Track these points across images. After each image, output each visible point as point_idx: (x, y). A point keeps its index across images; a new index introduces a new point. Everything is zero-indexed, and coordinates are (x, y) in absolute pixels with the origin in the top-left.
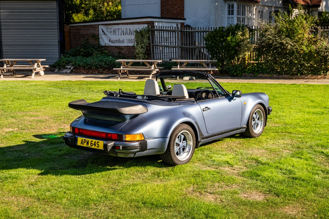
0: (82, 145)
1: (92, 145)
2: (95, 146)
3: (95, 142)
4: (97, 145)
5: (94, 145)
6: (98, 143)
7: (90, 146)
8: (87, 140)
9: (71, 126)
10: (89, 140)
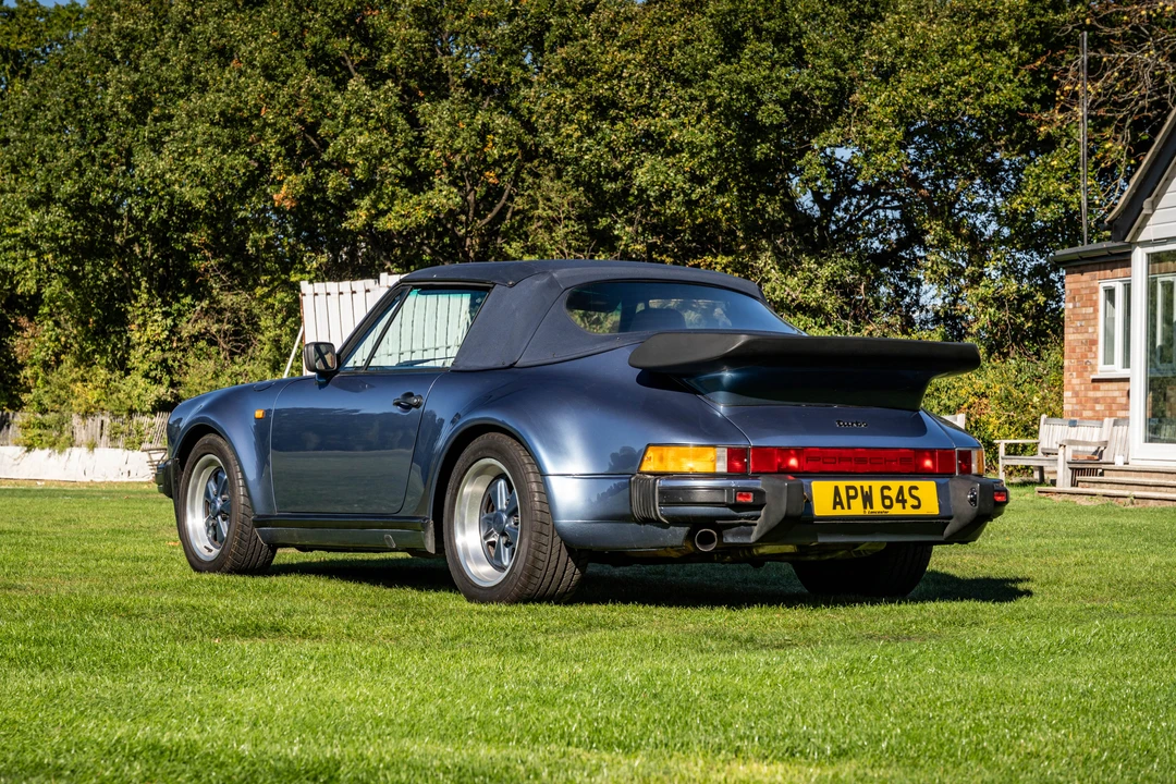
0: (839, 512)
1: (887, 502)
2: (904, 508)
3: (901, 488)
4: (911, 502)
5: (898, 501)
6: (914, 492)
7: (882, 509)
8: (862, 487)
9: (714, 446)
10: (870, 487)
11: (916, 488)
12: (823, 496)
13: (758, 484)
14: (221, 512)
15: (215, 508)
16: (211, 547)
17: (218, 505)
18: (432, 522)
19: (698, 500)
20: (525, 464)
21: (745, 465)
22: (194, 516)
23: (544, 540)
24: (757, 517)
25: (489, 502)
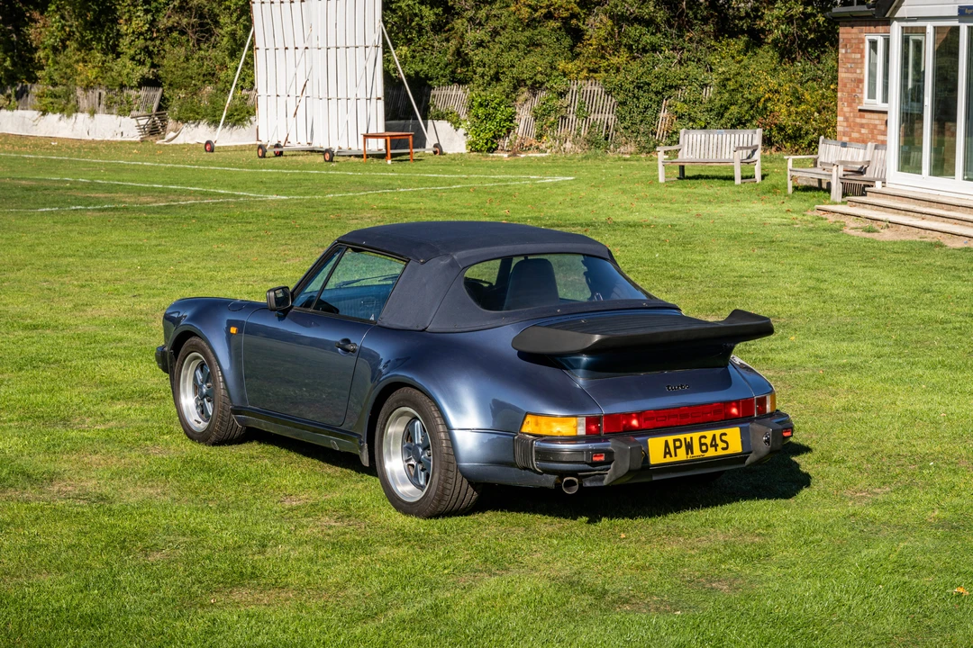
0: (668, 459)
1: (704, 448)
2: (716, 450)
3: (714, 435)
4: (721, 445)
5: (712, 446)
6: (724, 438)
7: (700, 453)
8: (685, 439)
9: (576, 416)
10: (691, 438)
11: (725, 434)
12: (657, 449)
13: (608, 446)
14: (206, 396)
15: (202, 392)
16: (200, 420)
17: (204, 390)
18: (366, 445)
19: (564, 460)
20: (435, 418)
21: (599, 428)
22: (186, 396)
23: (451, 474)
24: (608, 469)
25: (409, 435)
